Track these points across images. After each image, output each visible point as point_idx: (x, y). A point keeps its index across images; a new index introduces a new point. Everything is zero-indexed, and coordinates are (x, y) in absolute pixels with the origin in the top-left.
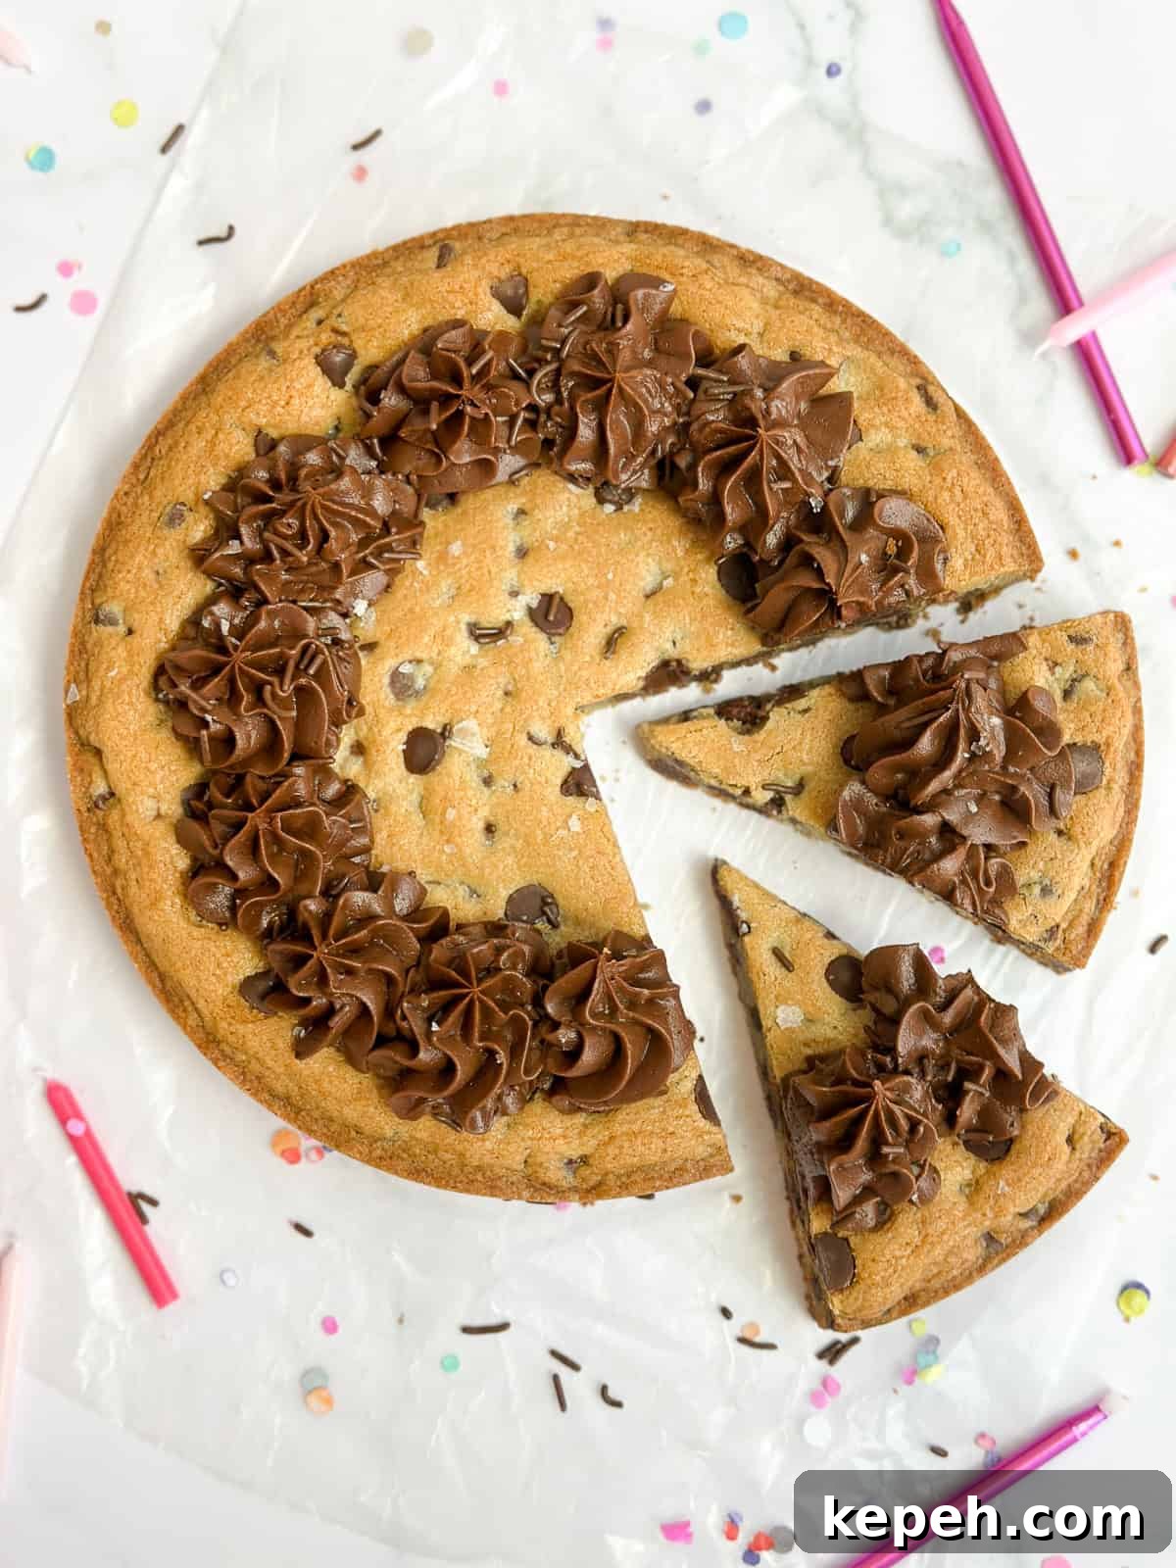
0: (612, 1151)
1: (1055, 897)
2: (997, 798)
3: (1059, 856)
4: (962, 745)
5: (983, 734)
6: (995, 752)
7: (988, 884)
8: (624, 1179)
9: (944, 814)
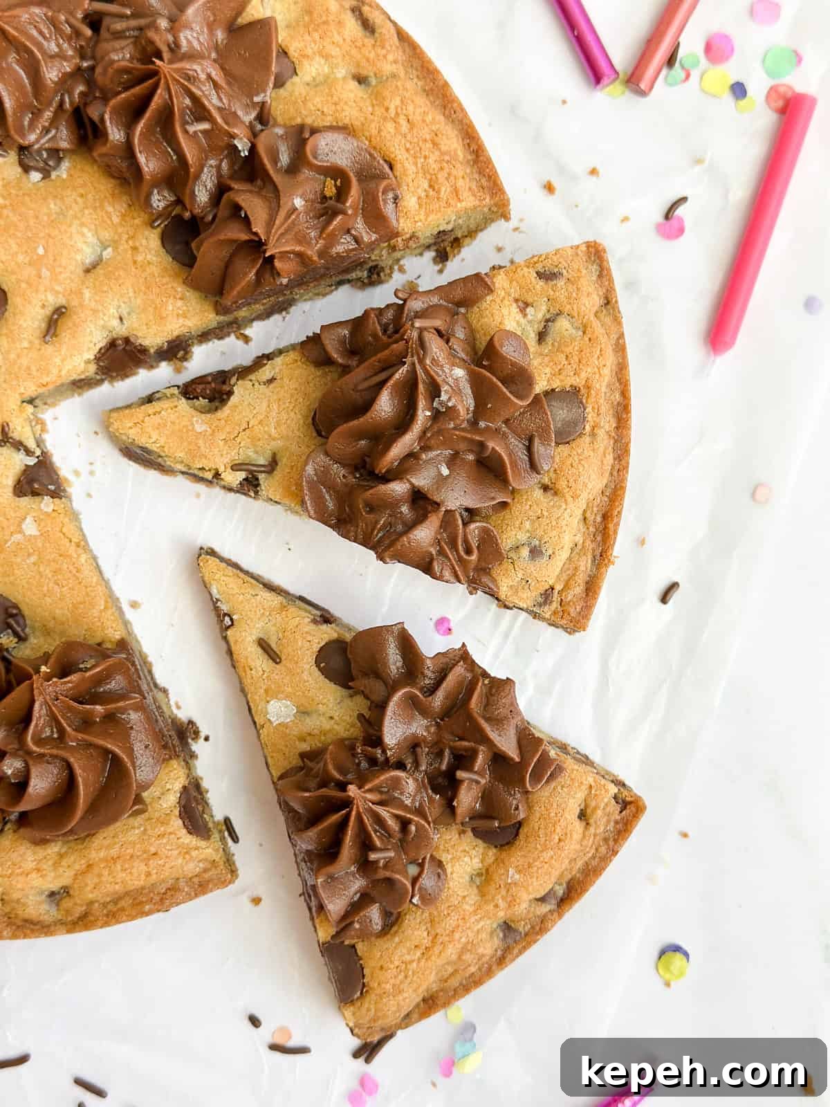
0: (91, 880)
1: (546, 558)
2: (471, 457)
3: (546, 514)
4: (422, 403)
5: (445, 388)
6: (460, 407)
7: (469, 551)
8: (110, 907)
9: (413, 480)
